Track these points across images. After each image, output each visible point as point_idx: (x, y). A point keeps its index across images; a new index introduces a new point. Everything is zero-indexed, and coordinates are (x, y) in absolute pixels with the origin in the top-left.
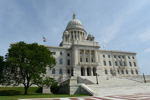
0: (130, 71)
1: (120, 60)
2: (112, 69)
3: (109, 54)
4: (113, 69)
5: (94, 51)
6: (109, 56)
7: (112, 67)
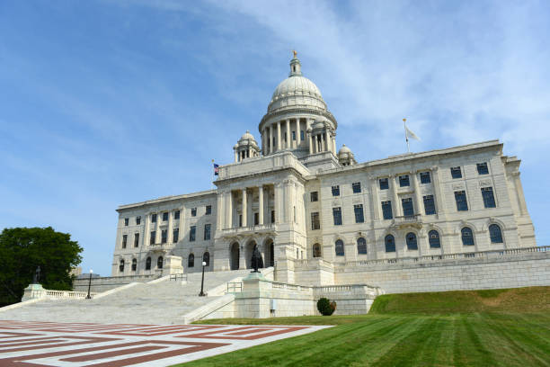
0: (455, 235)
1: (406, 193)
2: (365, 234)
3: (356, 180)
4: (367, 233)
5: (272, 185)
6: (357, 188)
7: (365, 226)
